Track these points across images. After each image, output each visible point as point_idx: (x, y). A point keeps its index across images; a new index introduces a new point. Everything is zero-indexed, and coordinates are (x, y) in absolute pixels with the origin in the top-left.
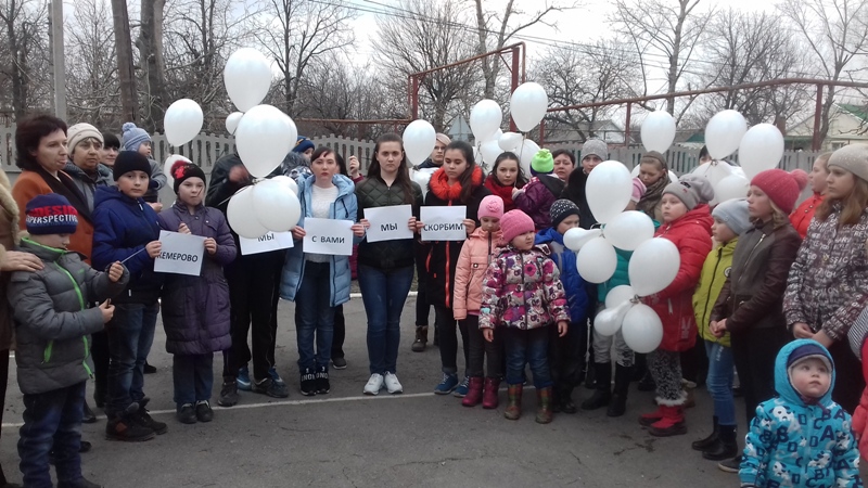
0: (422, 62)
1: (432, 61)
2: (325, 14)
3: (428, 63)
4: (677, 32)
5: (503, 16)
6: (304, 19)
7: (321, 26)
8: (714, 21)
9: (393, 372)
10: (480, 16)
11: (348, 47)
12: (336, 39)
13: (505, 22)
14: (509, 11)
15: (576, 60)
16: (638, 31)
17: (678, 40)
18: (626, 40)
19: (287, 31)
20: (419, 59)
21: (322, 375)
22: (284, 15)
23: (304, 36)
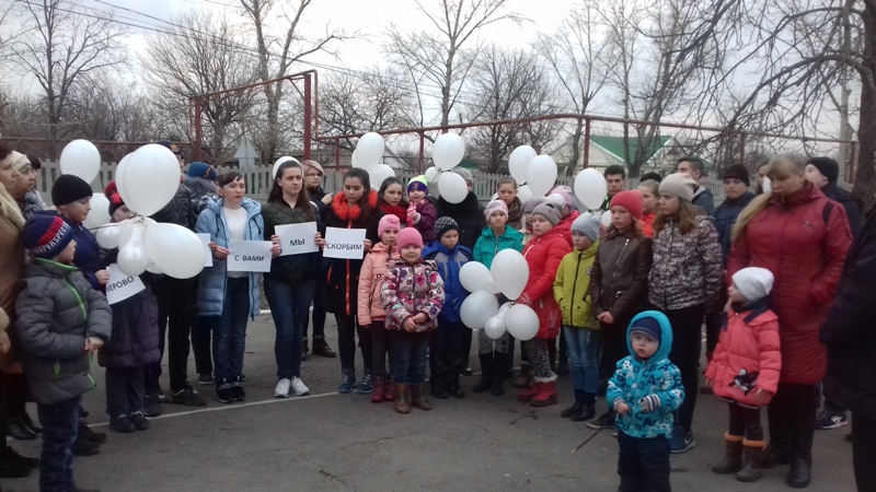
0: (198, 83)
1: (207, 82)
2: (93, 30)
3: (204, 84)
4: (449, 65)
5: (285, 42)
6: (69, 34)
7: (89, 42)
8: (480, 57)
9: (298, 376)
10: (261, 40)
11: (120, 65)
12: (107, 57)
13: (287, 47)
14: (290, 37)
15: (353, 87)
16: (413, 63)
17: (449, 73)
18: (402, 71)
19: (50, 45)
20: (194, 80)
21: (237, 384)
22: (45, 29)
23: (70, 52)
